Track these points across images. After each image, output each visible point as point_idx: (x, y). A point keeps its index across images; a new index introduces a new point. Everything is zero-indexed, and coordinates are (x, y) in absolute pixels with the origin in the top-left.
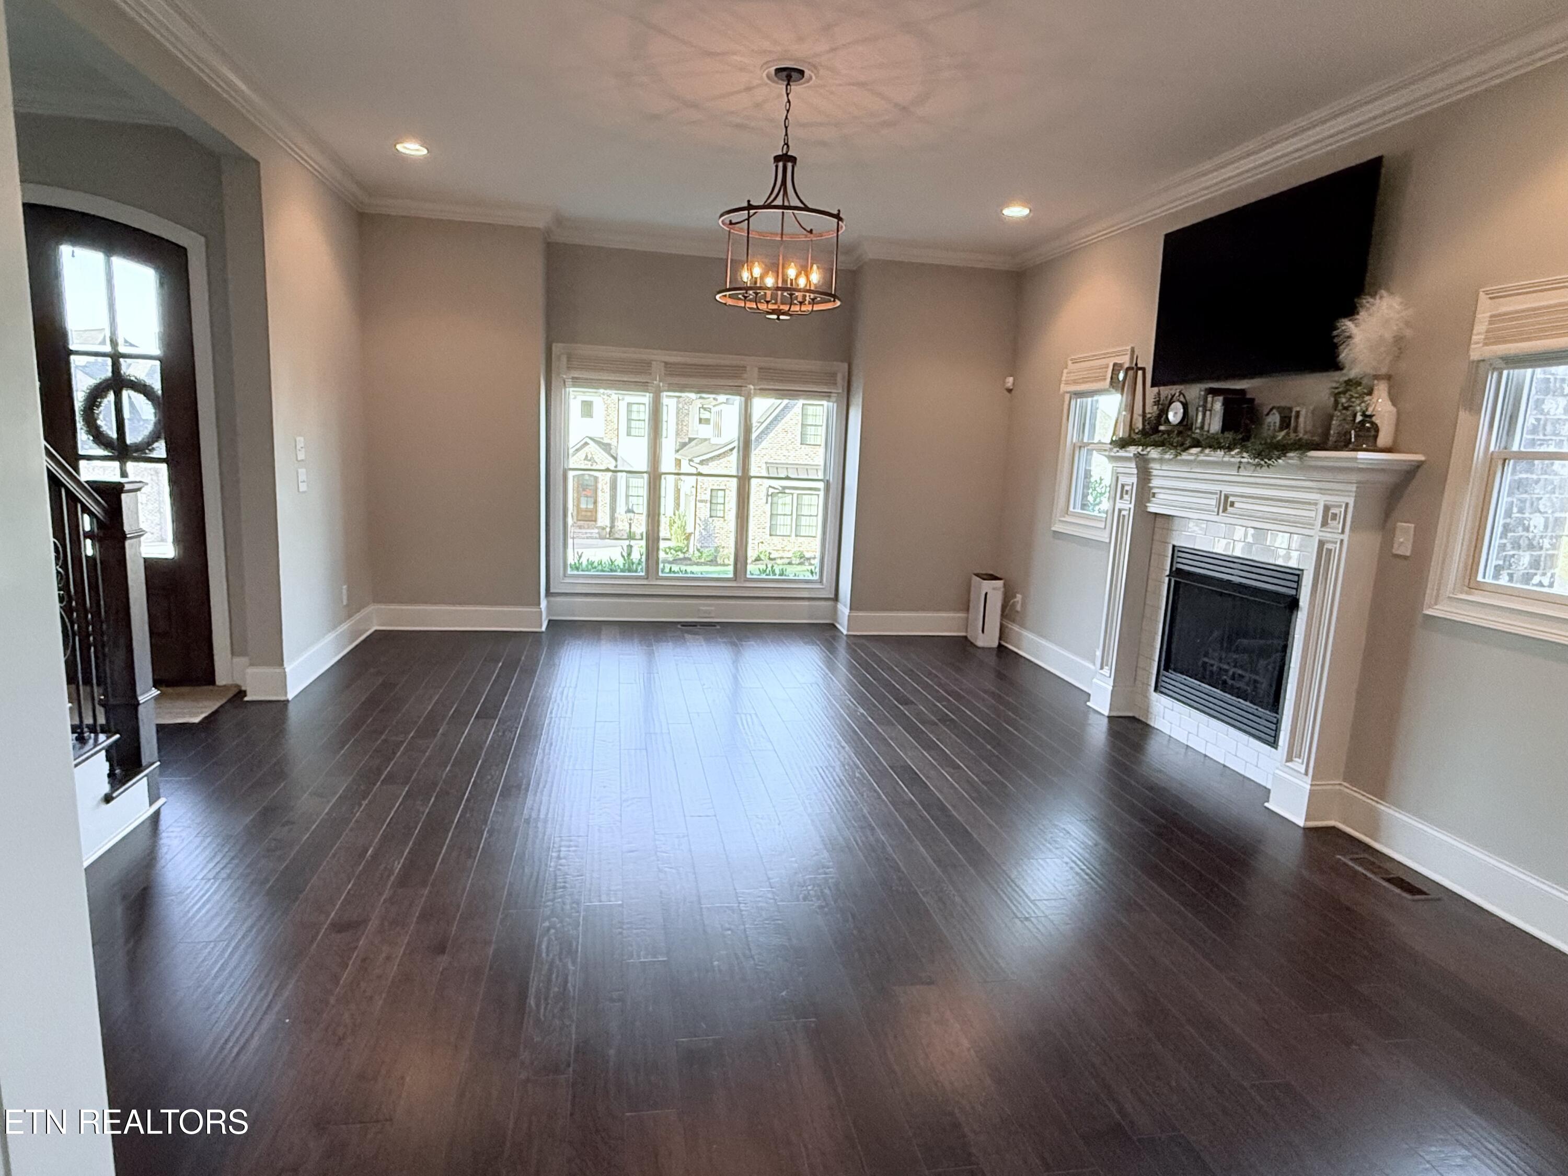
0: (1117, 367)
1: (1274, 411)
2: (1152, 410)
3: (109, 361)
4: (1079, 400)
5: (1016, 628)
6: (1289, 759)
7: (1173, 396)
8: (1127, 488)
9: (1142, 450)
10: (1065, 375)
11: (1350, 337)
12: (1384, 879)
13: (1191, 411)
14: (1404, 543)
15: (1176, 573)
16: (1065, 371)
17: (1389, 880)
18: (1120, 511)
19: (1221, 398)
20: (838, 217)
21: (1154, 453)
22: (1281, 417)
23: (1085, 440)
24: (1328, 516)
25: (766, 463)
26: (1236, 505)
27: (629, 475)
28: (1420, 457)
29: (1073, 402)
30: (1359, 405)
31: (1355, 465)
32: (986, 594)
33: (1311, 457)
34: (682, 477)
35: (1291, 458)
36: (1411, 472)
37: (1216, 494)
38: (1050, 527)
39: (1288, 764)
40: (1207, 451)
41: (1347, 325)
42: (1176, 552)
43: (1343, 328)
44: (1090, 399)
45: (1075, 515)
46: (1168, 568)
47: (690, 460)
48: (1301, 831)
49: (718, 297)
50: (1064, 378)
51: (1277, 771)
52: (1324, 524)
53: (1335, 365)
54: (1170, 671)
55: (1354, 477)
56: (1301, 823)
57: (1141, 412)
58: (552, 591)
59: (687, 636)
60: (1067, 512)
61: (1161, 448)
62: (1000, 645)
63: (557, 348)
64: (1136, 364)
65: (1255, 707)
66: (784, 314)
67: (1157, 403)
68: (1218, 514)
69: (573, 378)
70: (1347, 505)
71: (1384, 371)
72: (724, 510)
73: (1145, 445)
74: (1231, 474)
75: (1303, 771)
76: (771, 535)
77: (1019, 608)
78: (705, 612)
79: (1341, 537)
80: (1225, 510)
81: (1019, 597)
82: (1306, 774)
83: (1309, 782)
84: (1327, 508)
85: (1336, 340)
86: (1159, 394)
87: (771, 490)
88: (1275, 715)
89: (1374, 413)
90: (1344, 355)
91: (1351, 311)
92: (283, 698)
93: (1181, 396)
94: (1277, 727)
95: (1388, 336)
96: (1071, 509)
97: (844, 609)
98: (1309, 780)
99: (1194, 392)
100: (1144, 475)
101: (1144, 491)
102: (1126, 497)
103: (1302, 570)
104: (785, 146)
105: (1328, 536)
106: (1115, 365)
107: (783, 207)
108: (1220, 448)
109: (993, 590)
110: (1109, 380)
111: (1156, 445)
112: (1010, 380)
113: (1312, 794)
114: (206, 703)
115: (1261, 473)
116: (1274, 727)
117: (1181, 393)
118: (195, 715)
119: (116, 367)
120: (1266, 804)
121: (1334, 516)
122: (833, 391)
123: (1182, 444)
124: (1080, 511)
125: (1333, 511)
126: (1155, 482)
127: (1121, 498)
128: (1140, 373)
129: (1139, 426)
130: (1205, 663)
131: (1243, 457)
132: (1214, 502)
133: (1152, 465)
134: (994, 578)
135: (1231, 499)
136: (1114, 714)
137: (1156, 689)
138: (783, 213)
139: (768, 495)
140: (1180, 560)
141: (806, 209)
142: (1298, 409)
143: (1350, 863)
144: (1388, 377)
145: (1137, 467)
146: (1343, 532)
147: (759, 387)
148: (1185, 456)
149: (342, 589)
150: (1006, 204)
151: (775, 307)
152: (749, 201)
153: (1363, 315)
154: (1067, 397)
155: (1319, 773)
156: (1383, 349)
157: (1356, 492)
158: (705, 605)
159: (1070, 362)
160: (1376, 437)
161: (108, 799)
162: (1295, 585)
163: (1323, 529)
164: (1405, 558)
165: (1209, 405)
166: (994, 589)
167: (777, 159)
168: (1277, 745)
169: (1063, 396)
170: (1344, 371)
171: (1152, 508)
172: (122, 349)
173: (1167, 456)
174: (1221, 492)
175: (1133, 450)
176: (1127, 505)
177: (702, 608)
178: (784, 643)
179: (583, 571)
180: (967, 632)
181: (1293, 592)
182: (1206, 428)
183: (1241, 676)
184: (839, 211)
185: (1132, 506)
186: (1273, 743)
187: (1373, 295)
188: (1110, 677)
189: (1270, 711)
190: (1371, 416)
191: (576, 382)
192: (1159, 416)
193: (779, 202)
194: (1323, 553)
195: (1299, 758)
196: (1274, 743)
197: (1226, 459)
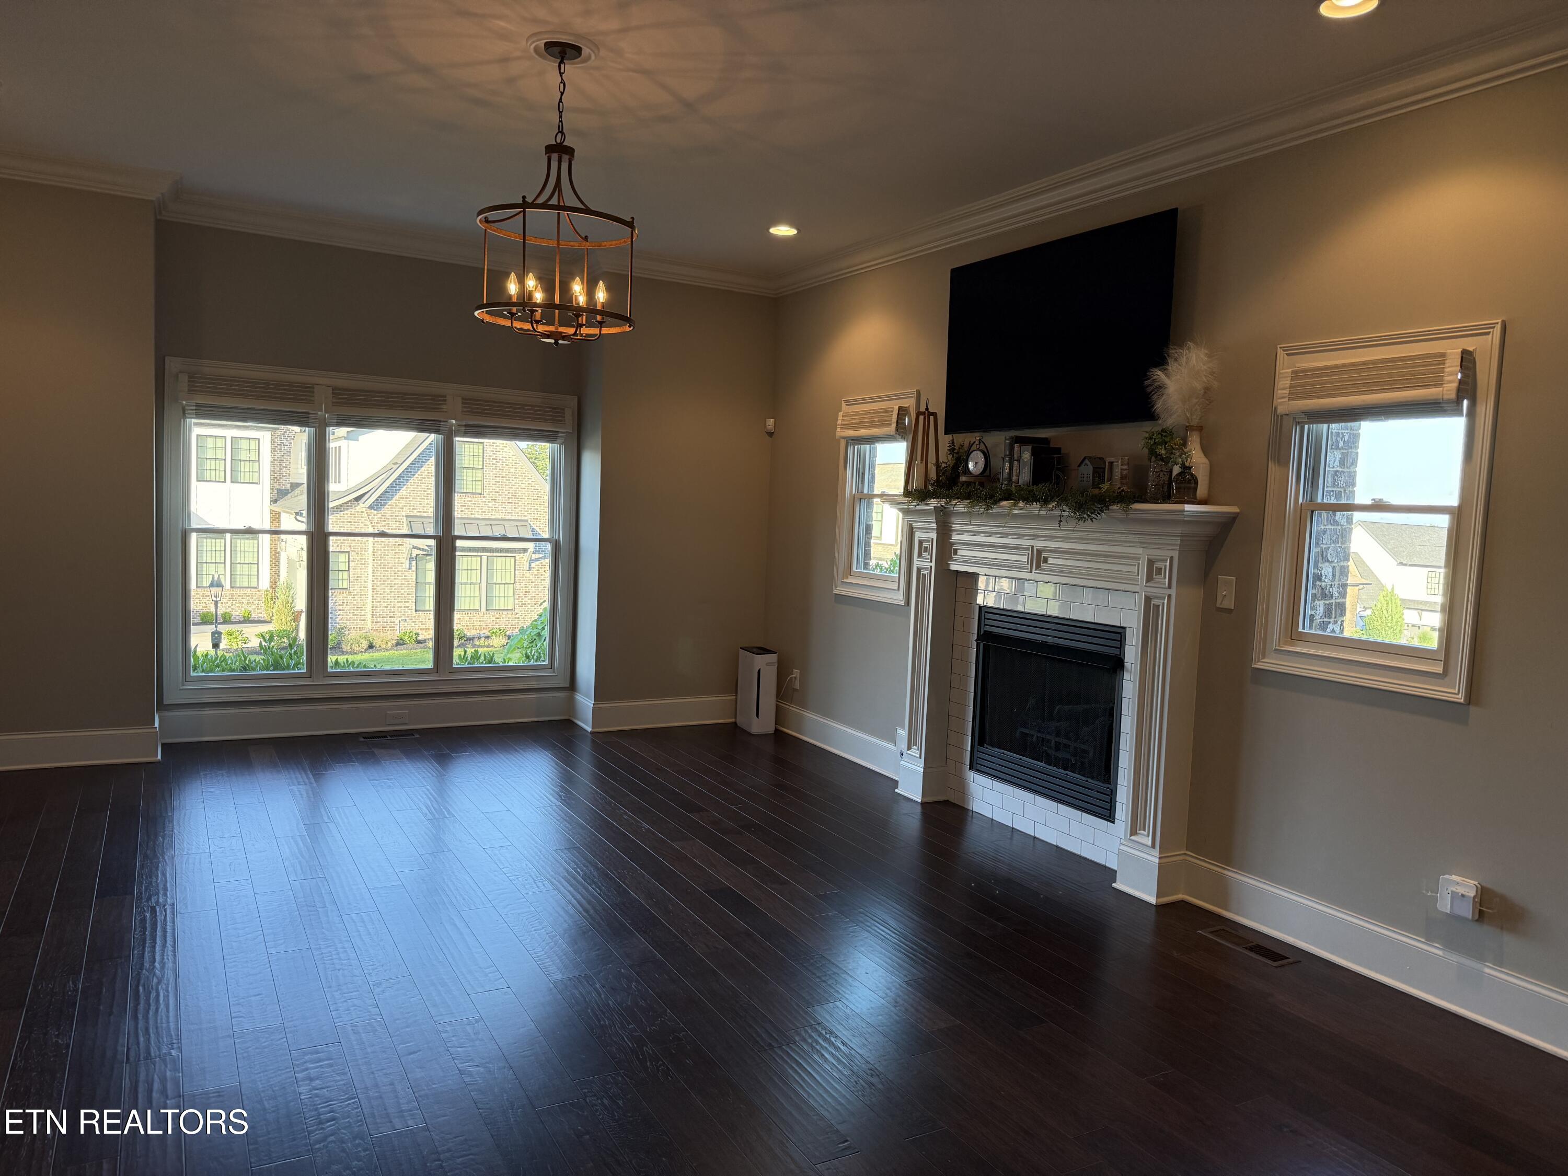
0: (902, 412)
1: (1087, 461)
2: (946, 458)
4: (856, 447)
5: (794, 709)
6: (1134, 832)
7: (971, 445)
8: (925, 544)
9: (946, 504)
10: (840, 418)
11: (1160, 387)
12: (1246, 948)
13: (994, 462)
14: (1226, 597)
15: (985, 637)
16: (840, 414)
17: (1251, 949)
18: (919, 570)
19: (1030, 447)
20: (630, 225)
21: (959, 507)
22: (1094, 468)
23: (866, 492)
24: (1152, 571)
25: (407, 516)
26: (1051, 561)
27: (234, 536)
28: (1234, 509)
29: (850, 449)
30: (1180, 456)
31: (1181, 518)
32: (759, 671)
33: (1136, 510)
34: (283, 537)
35: (1114, 511)
36: (1227, 525)
37: (1028, 549)
38: (832, 590)
39: (1132, 838)
40: (1021, 504)
41: (1158, 374)
42: (983, 612)
43: (1155, 377)
44: (868, 446)
45: (861, 576)
46: (976, 631)
47: (297, 514)
48: (1154, 909)
49: (476, 313)
50: (839, 422)
51: (1122, 847)
52: (1149, 578)
53: (1151, 416)
54: (985, 746)
55: (1179, 530)
56: (1152, 900)
57: (934, 462)
59: (376, 751)
60: (849, 572)
61: (968, 501)
62: (776, 730)
63: (173, 364)
64: (927, 409)
65: (1085, 779)
66: (563, 338)
67: (952, 451)
68: (1031, 572)
70: (1172, 558)
71: (1195, 421)
72: (349, 579)
73: (949, 497)
74: (1050, 529)
75: (1150, 843)
76: (416, 611)
77: (797, 685)
78: (393, 717)
79: (1168, 592)
80: (1038, 567)
81: (797, 673)
82: (1153, 846)
83: (1157, 855)
84: (1151, 563)
85: (1149, 390)
86: (953, 441)
87: (415, 552)
88: (1109, 786)
89: (1191, 465)
90: (1159, 406)
91: (1161, 361)
93: (982, 444)
94: (1111, 798)
95: (1198, 386)
96: (854, 569)
97: (586, 701)
98: (1156, 853)
99: (998, 440)
100: (944, 531)
101: (945, 549)
102: (925, 554)
103: (1125, 628)
104: (560, 135)
105: (1153, 591)
106: (900, 409)
107: (558, 207)
108: (1036, 500)
109: (765, 664)
110: (894, 425)
111: (962, 497)
112: (771, 422)
113: (1161, 866)
115: (1082, 526)
116: (1107, 798)
117: (980, 441)
120: (1114, 885)
121: (1159, 571)
122: (561, 430)
123: (992, 497)
124: (862, 571)
125: (1157, 565)
126: (956, 537)
127: (920, 555)
128: (932, 418)
129: (933, 475)
130: (1025, 735)
131: (1064, 511)
132: (1025, 558)
133: (954, 520)
134: (764, 651)
135: (1044, 555)
136: (928, 799)
137: (971, 768)
138: (559, 213)
139: (411, 558)
140: (987, 622)
141: (588, 211)
142: (1112, 459)
143: (1211, 936)
144: (1200, 429)
145: (937, 522)
146: (1170, 587)
147: (464, 423)
148: (996, 510)
150: (775, 223)
151: (552, 328)
152: (524, 197)
153: (1172, 366)
154: (843, 443)
155: (1165, 845)
156: (1195, 401)
157: (1180, 545)
158: (391, 708)
159: (844, 404)
160: (1196, 489)
162: (1117, 644)
163: (1147, 584)
164: (1229, 611)
165: (1016, 456)
166: (768, 664)
167: (550, 149)
168: (1114, 819)
169: (838, 441)
170: (1160, 422)
171: (954, 567)
173: (976, 510)
174: (1033, 547)
175: (932, 504)
176: (926, 563)
177: (388, 712)
178: (516, 750)
179: (203, 671)
180: (736, 718)
181: (1117, 652)
182: (1014, 478)
183: (1066, 746)
184: (633, 218)
185: (933, 564)
186: (1109, 815)
187: (1181, 345)
188: (920, 758)
189: (1103, 783)
190: (1190, 468)
192: (955, 467)
193: (554, 201)
194: (1150, 611)
195: (1144, 830)
196: (1110, 817)
197: (1043, 512)
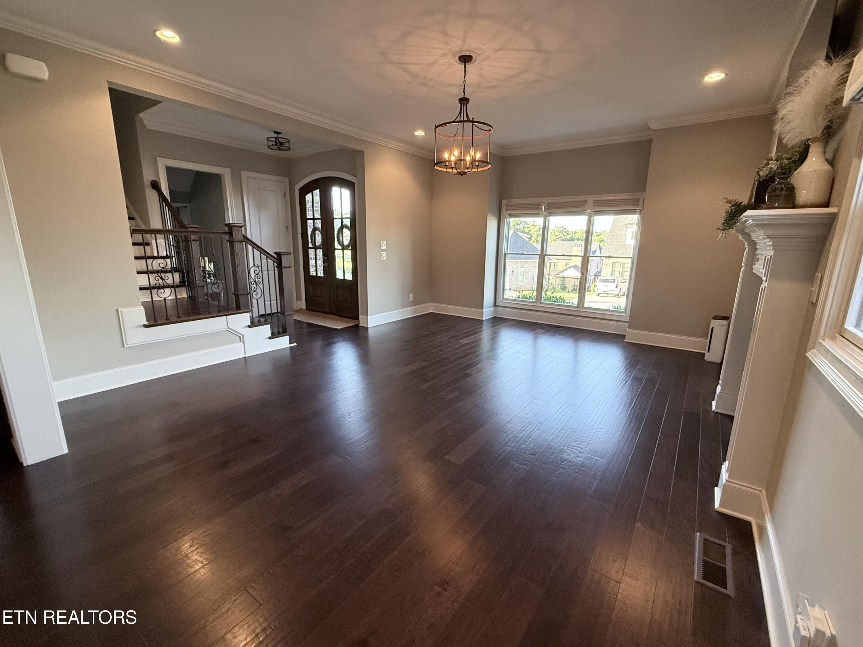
3: (340, 220)
14: (814, 291)
28: (834, 210)
32: (713, 328)
58: (497, 304)
63: (504, 202)
69: (508, 214)
70: (771, 257)
78: (560, 321)
92: (366, 326)
109: (717, 325)
114: (344, 324)
118: (339, 326)
119: (342, 222)
122: (637, 209)
134: (725, 319)
146: (766, 281)
147: (593, 210)
149: (409, 295)
150: (701, 75)
157: (774, 245)
158: (560, 318)
161: (270, 338)
164: (814, 305)
172: (343, 217)
177: (559, 319)
185: (745, 268)
191: (511, 216)
